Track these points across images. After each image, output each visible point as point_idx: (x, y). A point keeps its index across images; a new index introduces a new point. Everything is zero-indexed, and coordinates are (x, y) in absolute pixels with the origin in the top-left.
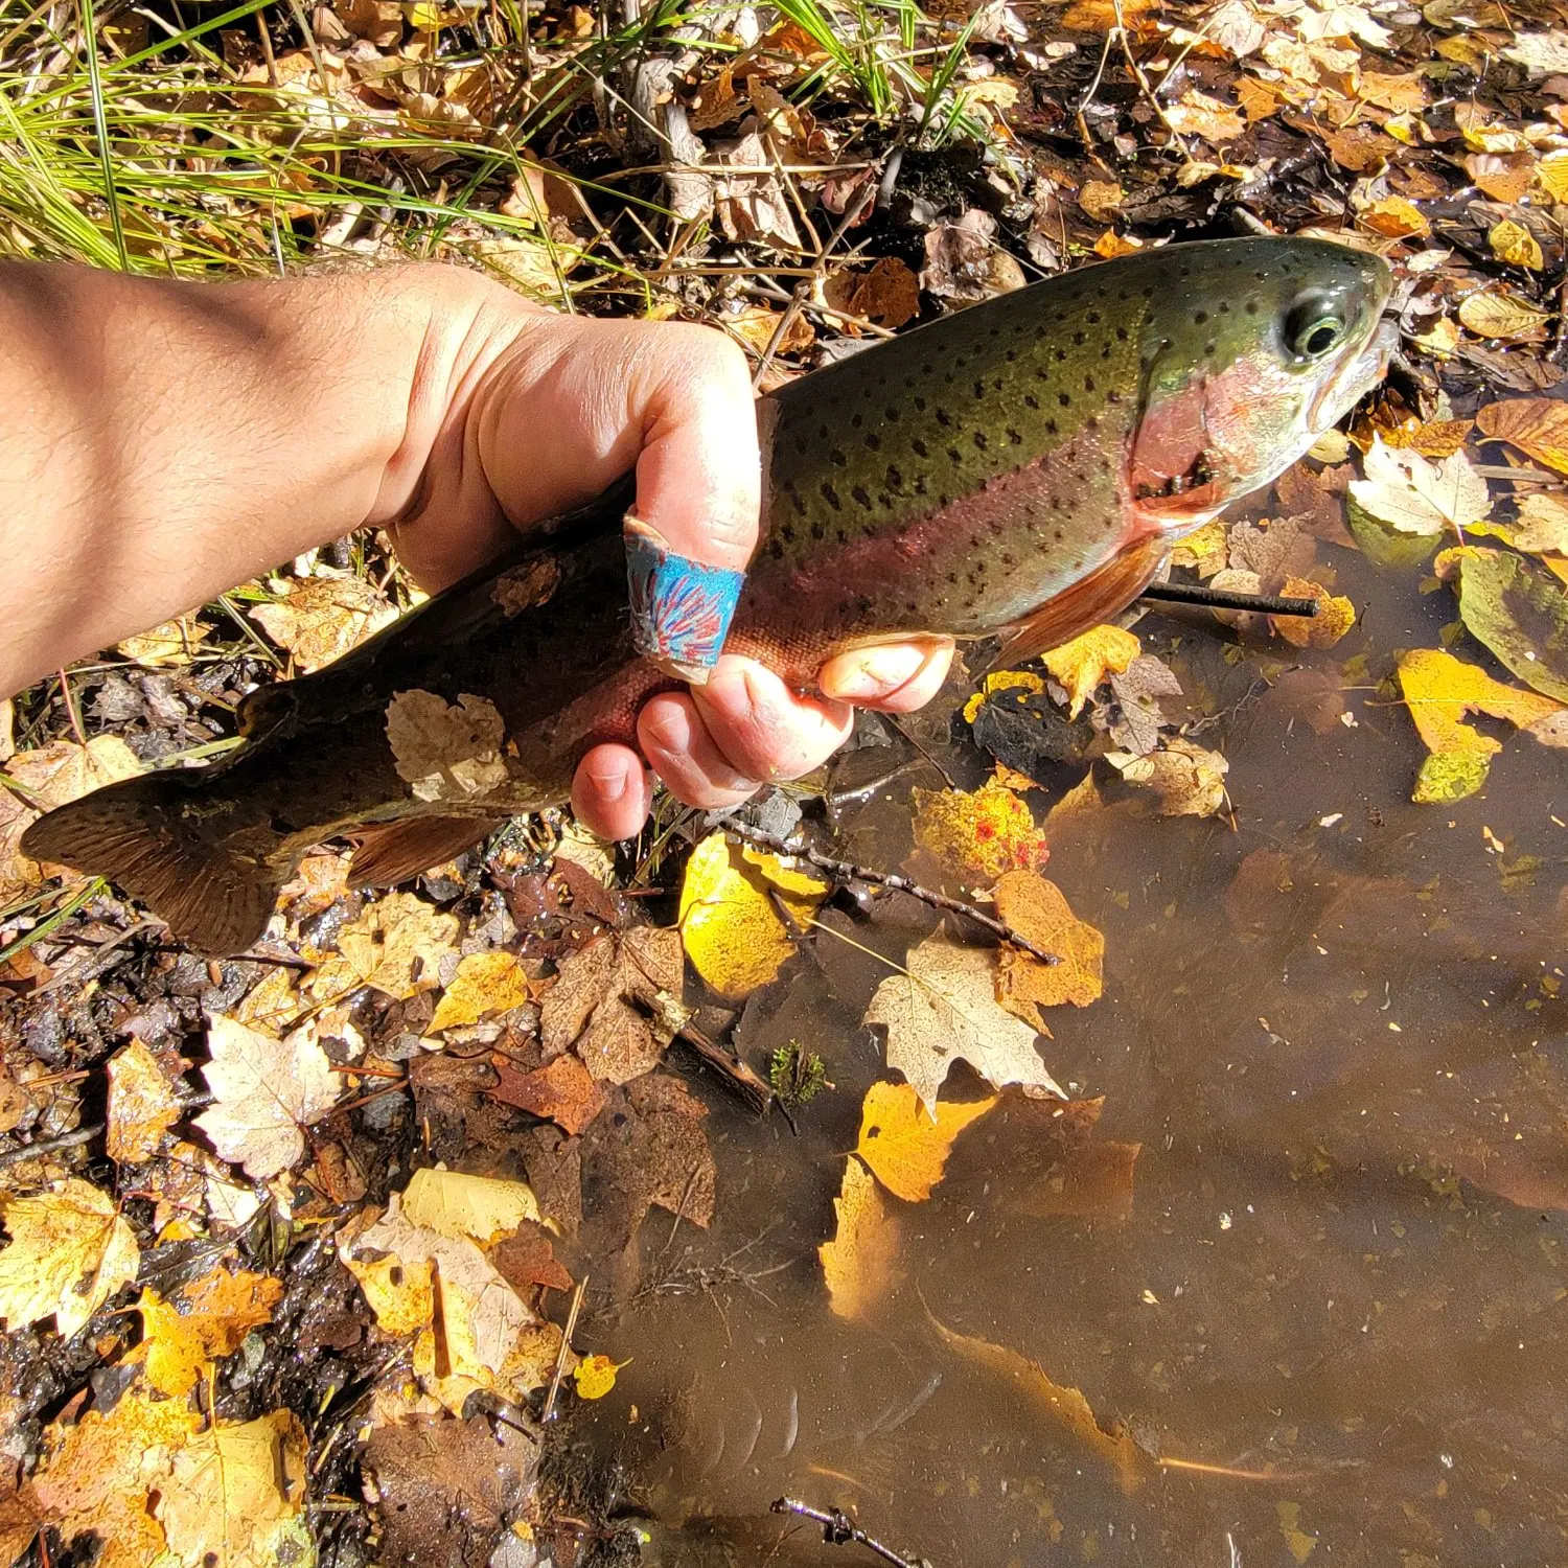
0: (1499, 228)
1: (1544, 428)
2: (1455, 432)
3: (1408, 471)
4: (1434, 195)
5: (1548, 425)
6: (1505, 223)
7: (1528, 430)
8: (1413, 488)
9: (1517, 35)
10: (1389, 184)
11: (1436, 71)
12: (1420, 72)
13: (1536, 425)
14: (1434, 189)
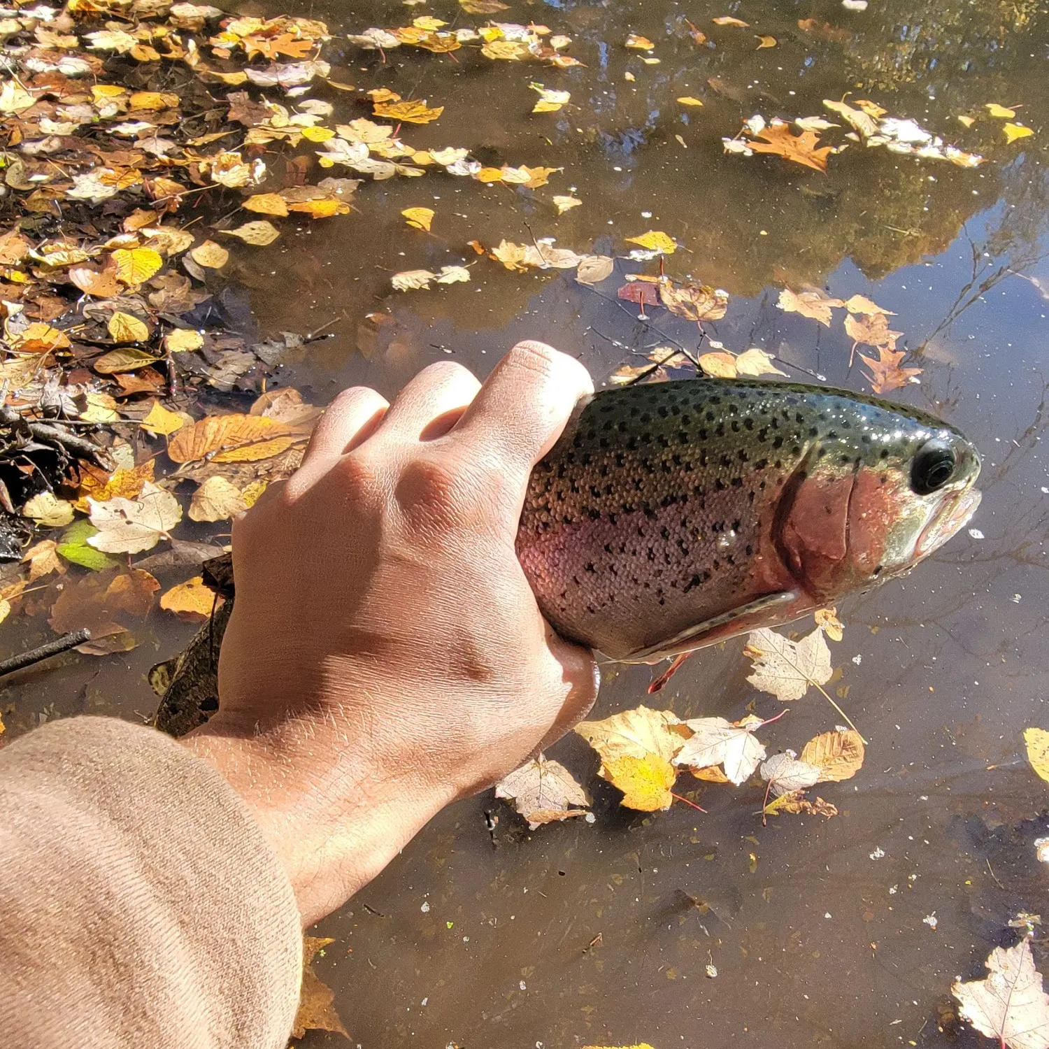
0: (113, 319)
1: (210, 440)
2: (144, 472)
3: (122, 512)
4: (62, 312)
5: (211, 437)
6: (116, 315)
7: (202, 446)
8: (129, 523)
9: (75, 178)
10: (28, 317)
11: (29, 223)
12: (17, 228)
13: (204, 440)
14: (61, 308)
